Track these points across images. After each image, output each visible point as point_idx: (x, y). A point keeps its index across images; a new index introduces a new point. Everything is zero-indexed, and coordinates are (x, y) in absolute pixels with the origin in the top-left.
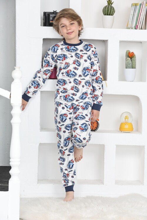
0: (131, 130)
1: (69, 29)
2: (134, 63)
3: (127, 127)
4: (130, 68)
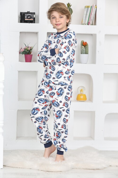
0: (85, 100)
1: (57, 21)
2: (87, 50)
3: (82, 97)
4: (84, 54)
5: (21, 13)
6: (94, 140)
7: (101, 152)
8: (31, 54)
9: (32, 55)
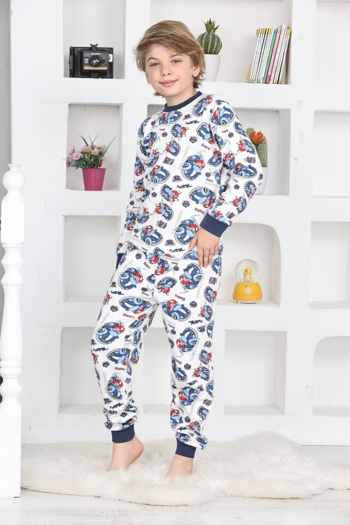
0: (257, 298)
1: (166, 72)
2: (262, 156)
3: (249, 291)
5: (73, 50)
6: (283, 413)
7: (303, 449)
8: (100, 166)
9: (104, 170)
